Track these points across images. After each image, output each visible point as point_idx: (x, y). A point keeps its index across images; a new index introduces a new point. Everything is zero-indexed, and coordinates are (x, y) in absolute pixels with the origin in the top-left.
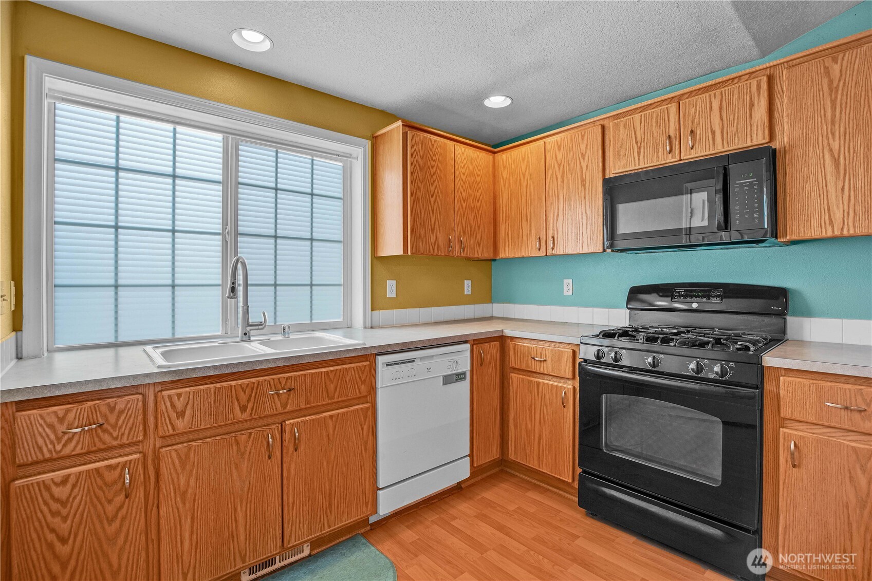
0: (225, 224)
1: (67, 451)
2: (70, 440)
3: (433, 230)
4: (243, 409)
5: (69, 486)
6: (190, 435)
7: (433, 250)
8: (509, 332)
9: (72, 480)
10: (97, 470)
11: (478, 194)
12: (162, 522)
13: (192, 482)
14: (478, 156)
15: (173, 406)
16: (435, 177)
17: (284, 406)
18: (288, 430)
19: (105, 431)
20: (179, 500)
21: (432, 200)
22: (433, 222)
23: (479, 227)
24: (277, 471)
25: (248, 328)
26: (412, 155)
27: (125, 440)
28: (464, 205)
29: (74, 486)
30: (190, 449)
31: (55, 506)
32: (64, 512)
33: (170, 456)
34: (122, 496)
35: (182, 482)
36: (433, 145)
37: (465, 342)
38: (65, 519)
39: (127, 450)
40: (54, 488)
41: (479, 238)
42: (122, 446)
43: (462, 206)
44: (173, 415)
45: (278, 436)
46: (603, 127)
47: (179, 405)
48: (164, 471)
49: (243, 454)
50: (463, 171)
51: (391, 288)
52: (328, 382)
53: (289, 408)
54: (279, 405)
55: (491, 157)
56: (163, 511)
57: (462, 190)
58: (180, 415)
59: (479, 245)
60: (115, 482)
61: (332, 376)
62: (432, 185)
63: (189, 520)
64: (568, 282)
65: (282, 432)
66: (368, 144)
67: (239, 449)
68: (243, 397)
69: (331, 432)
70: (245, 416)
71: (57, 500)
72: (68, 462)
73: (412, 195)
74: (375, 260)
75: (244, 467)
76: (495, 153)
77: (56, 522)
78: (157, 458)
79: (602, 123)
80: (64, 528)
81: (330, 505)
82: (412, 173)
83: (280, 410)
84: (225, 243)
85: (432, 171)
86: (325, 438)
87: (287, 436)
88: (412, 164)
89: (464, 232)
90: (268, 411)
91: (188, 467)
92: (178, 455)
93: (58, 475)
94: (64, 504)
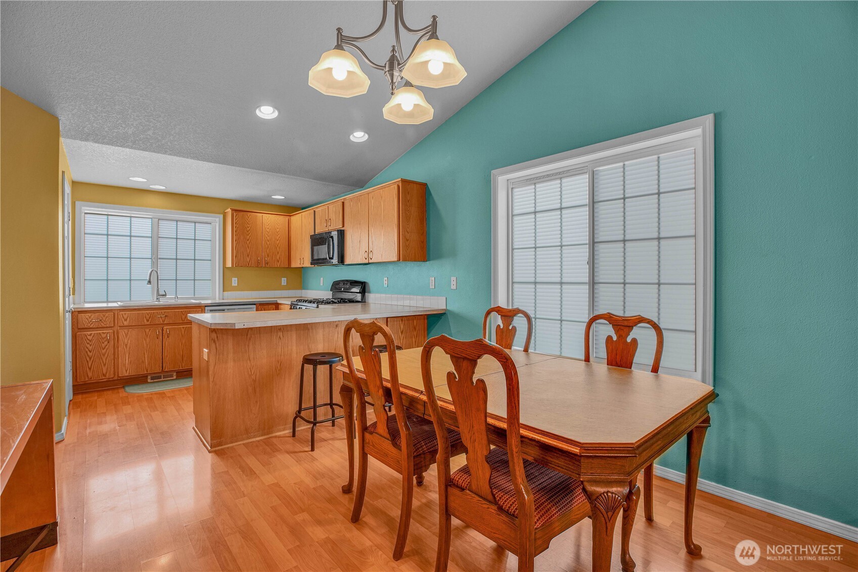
0: (152, 254)
1: (91, 326)
2: (92, 323)
3: (248, 256)
4: (148, 321)
5: (92, 337)
6: (129, 327)
7: (249, 264)
8: (279, 301)
9: (92, 335)
10: (100, 333)
11: (278, 237)
12: (119, 352)
13: (129, 342)
14: (278, 219)
15: (123, 317)
16: (249, 232)
17: (163, 321)
18: (165, 330)
19: (102, 322)
20: (125, 347)
21: (248, 242)
22: (248, 252)
23: (278, 253)
24: (161, 343)
25: (159, 297)
26: (236, 223)
27: (108, 326)
28: (268, 243)
29: (93, 337)
30: (128, 331)
31: (88, 341)
32: (90, 343)
33: (122, 333)
34: (107, 342)
35: (126, 341)
36: (249, 217)
37: (254, 304)
38: (91, 345)
39: (109, 329)
40: (88, 336)
41: (278, 258)
42: (107, 327)
43: (267, 244)
44: (123, 320)
45: (161, 331)
46: (315, 211)
47: (125, 317)
48: (120, 337)
49: (147, 336)
50: (268, 227)
51: (235, 282)
52: (182, 315)
53: (165, 322)
54: (161, 320)
55: (287, 218)
56: (120, 349)
57: (267, 236)
58: (126, 320)
59: (278, 261)
60: (105, 338)
61: (184, 313)
62: (248, 235)
63: (128, 354)
64: (322, 279)
65: (163, 330)
66: (222, 216)
67: (146, 334)
68: (148, 317)
69: (183, 333)
70: (148, 323)
71: (89, 340)
72: (91, 330)
73: (236, 241)
74: (225, 269)
75: (148, 340)
76: (291, 216)
77: (88, 346)
78: (118, 333)
79: (314, 210)
80: (90, 348)
81: (183, 360)
82: (236, 231)
83: (162, 322)
84: (153, 263)
85: (248, 229)
86: (181, 336)
87: (164, 332)
88: (236, 227)
89: (268, 256)
90: (157, 322)
91: (128, 337)
92: (125, 332)
93: (89, 333)
94: (90, 341)
